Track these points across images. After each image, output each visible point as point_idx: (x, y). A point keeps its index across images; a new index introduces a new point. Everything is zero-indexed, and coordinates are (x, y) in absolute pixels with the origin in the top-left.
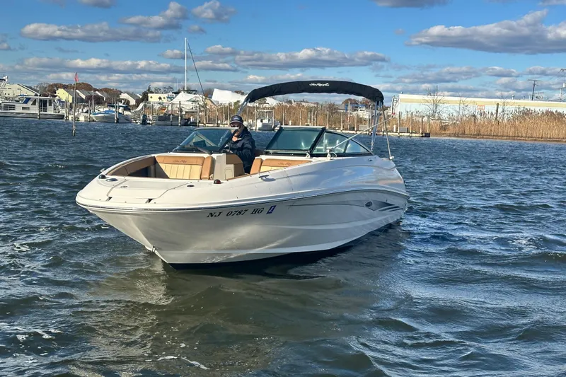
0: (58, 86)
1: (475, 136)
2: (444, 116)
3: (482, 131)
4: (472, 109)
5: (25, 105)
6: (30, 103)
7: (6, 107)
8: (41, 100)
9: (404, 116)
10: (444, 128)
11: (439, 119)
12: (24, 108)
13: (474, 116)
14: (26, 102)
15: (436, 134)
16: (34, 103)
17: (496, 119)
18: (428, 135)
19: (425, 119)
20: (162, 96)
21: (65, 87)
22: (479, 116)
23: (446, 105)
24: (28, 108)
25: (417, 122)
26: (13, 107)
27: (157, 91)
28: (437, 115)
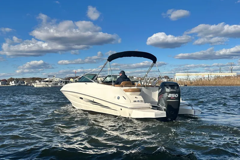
0: (70, 78)
1: (202, 85)
2: (191, 79)
3: (204, 83)
4: (200, 77)
5: (61, 83)
6: (62, 82)
7: (55, 84)
8: (65, 81)
9: (178, 80)
10: (191, 83)
11: (190, 80)
12: (60, 84)
13: (201, 79)
14: (61, 82)
15: (189, 85)
16: (63, 83)
17: (208, 79)
18: (186, 85)
19: (185, 81)
20: (101, 78)
21: (72, 78)
22: (202, 79)
23: (191, 76)
24: (62, 84)
25: (183, 82)
26: (57, 84)
27: (100, 77)
28: (189, 79)
